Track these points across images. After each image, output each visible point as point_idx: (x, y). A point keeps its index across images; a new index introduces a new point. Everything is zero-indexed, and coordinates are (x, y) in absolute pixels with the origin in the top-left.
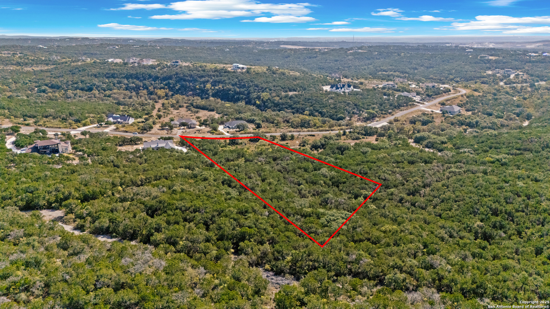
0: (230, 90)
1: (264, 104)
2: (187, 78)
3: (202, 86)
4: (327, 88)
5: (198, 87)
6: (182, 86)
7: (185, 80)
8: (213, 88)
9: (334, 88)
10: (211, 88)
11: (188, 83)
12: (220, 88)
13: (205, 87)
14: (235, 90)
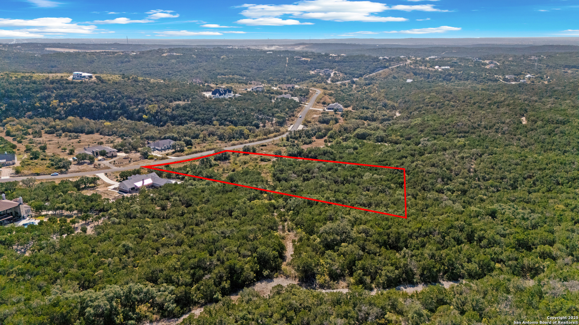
0: (92, 105)
1: (155, 118)
2: (13, 94)
3: (45, 103)
4: (208, 94)
5: (37, 104)
6: (10, 105)
7: (10, 97)
8: (62, 104)
9: (217, 94)
10: (59, 105)
11: (18, 101)
12: (73, 104)
13: (49, 104)
14: (100, 105)
